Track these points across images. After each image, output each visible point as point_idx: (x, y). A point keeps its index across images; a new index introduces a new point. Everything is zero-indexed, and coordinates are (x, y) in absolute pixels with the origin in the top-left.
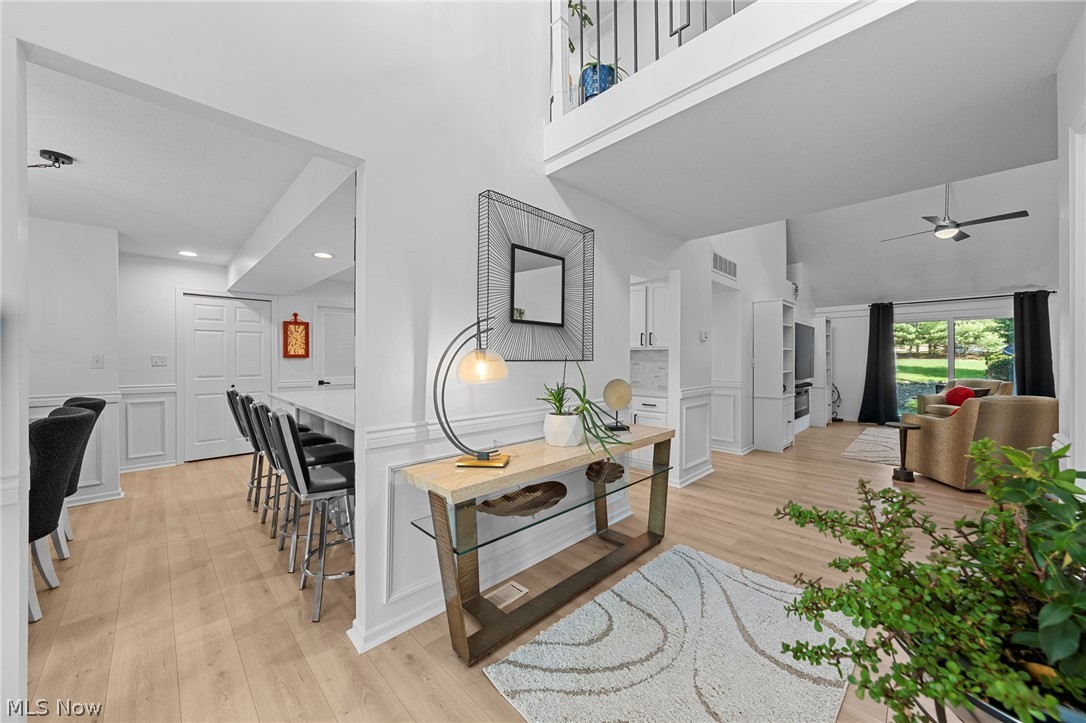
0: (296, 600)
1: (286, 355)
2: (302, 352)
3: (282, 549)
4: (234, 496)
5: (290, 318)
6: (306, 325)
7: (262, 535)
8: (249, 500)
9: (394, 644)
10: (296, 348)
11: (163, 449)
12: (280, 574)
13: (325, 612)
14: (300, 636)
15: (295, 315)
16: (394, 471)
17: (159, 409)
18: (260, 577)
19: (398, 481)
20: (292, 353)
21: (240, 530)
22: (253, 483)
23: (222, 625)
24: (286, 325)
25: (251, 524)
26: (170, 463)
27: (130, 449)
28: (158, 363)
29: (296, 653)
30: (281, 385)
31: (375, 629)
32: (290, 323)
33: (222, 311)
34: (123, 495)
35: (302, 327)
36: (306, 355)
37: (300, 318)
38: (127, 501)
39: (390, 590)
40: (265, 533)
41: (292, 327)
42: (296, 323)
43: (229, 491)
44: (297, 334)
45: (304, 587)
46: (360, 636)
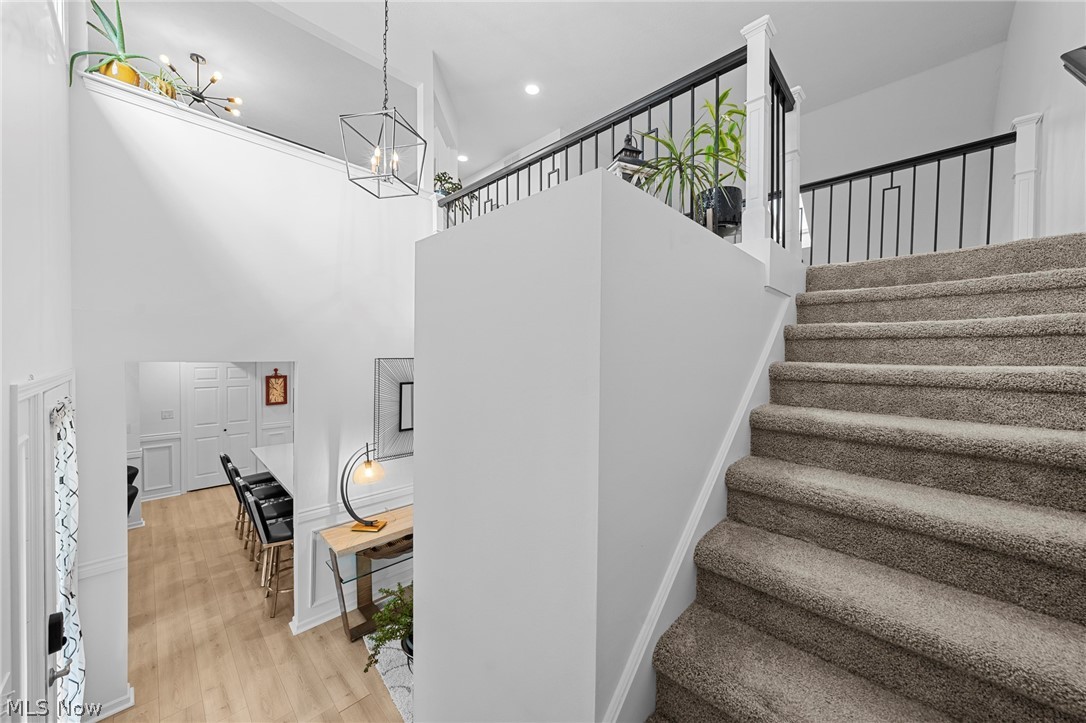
0: (262, 604)
1: (268, 403)
2: (281, 399)
3: (257, 570)
4: (226, 525)
5: (272, 373)
6: (285, 378)
7: (243, 558)
8: (237, 529)
9: (315, 630)
10: (276, 396)
11: (171, 482)
12: (254, 589)
13: (279, 612)
14: (262, 626)
15: (276, 370)
16: (316, 533)
17: (167, 451)
18: (242, 590)
19: (318, 539)
20: (273, 401)
21: (229, 554)
22: (239, 518)
23: (218, 620)
24: (268, 379)
25: (237, 549)
26: (176, 493)
27: (145, 483)
28: (166, 416)
29: (259, 635)
30: (264, 427)
31: (303, 622)
32: (271, 377)
33: (216, 372)
34: (144, 524)
35: (281, 380)
36: (285, 402)
37: (280, 373)
38: (148, 529)
39: (313, 600)
40: (246, 557)
41: (273, 380)
42: (276, 376)
43: (221, 521)
44: (277, 384)
45: (268, 596)
46: (296, 626)
